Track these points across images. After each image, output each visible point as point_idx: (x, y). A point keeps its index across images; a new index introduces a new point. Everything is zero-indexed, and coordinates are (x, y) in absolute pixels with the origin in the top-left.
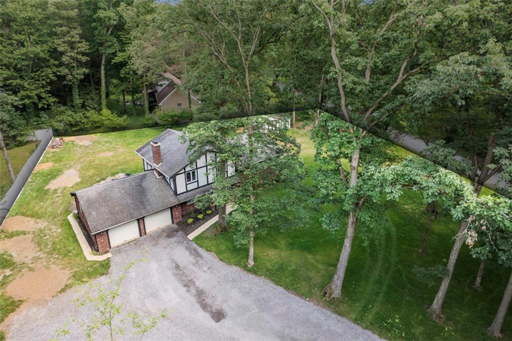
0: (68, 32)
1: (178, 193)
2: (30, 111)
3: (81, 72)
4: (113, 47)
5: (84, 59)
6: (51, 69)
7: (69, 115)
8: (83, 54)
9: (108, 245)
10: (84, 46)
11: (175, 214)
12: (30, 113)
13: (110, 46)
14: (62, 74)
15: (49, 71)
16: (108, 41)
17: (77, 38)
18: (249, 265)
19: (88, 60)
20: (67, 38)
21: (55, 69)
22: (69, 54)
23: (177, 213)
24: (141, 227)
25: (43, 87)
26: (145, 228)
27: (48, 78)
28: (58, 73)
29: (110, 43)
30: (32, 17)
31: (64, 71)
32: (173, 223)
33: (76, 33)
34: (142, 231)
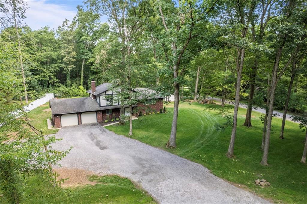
0: (67, 47)
1: (101, 106)
2: (45, 85)
3: (71, 67)
4: (88, 56)
5: (74, 60)
6: (57, 64)
7: (63, 88)
8: (73, 58)
9: (60, 125)
10: (74, 54)
11: (99, 117)
12: (45, 86)
13: (87, 55)
14: (62, 67)
15: (56, 65)
16: (86, 52)
17: (71, 50)
18: (129, 135)
19: (75, 61)
20: (67, 50)
21: (59, 64)
22: (66, 57)
23: (100, 117)
24: (79, 119)
25: (52, 72)
26: (81, 120)
27: (56, 68)
28: (60, 66)
29: (87, 54)
30: (52, 39)
31: (63, 66)
32: (97, 122)
33: (71, 47)
34: (80, 122)
